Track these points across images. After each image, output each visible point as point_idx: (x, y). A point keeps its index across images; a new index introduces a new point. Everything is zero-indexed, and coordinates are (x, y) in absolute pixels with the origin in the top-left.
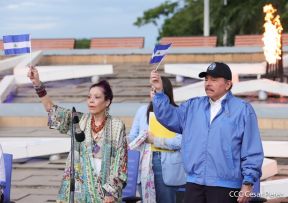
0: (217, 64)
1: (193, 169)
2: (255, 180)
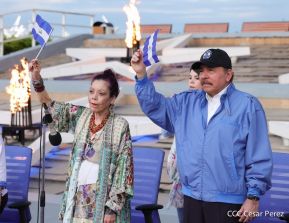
1: (186, 182)
2: (261, 193)
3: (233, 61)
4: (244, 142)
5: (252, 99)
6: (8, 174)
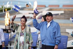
1: (42, 41)
2: (59, 44)
3: (60, 14)
5: (57, 23)
6: (5, 39)
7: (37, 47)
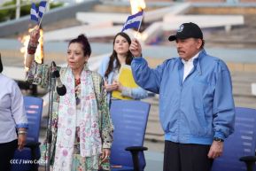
0: (185, 25)
1: (168, 128)
3: (228, 28)
4: (212, 96)
5: (219, 61)
7: (146, 149)
